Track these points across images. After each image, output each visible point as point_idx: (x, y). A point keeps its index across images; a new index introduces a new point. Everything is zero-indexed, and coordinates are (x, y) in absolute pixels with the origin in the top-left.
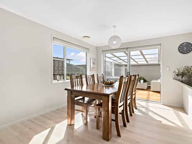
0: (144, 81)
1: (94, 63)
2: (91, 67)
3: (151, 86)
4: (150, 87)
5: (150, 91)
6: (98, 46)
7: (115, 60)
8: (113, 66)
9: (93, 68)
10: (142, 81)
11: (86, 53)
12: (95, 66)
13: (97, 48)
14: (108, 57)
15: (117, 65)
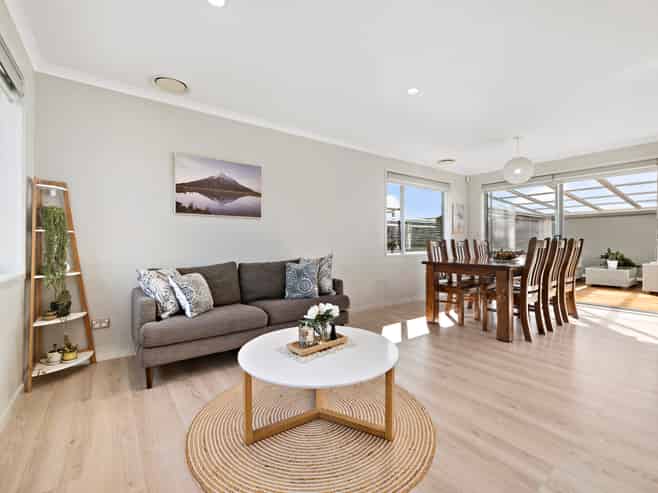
0: (619, 265)
1: (460, 216)
2: (455, 225)
3: (643, 280)
4: (640, 283)
5: (642, 292)
6: (470, 174)
7: (518, 205)
8: (512, 220)
9: (459, 226)
10: (612, 264)
11: (443, 194)
12: (462, 222)
13: (468, 181)
14: (496, 199)
15: (526, 217)
